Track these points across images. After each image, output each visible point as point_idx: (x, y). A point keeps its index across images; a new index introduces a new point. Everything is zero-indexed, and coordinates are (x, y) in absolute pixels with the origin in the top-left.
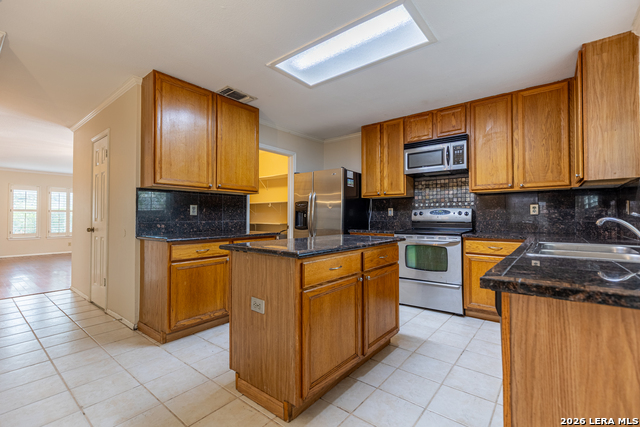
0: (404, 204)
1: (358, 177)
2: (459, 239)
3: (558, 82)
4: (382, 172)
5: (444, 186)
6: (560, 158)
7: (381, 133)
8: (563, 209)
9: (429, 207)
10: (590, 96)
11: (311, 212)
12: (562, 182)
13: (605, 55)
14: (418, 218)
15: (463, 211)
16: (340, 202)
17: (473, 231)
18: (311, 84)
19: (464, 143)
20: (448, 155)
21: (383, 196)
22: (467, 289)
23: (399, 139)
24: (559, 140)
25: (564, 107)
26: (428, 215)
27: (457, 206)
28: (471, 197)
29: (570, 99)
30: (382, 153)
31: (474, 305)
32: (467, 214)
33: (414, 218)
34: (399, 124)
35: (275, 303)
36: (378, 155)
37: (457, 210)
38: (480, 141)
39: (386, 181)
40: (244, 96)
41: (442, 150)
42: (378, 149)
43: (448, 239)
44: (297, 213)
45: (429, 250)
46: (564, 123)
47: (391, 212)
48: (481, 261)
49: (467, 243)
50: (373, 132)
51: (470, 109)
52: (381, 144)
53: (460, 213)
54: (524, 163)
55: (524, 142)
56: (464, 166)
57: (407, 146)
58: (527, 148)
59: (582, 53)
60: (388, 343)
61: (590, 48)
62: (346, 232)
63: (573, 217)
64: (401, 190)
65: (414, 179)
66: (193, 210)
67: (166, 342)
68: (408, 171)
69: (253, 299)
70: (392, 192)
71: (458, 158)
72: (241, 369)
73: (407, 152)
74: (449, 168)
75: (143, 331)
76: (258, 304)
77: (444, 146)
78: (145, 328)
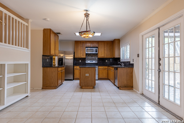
0: (84, 59)
4: (80, 52)
5: (92, 56)
7: (80, 43)
9: (89, 60)
11: (64, 61)
13: (117, 41)
16: (73, 58)
19: (97, 49)
23: (84, 45)
26: (89, 62)
27: (94, 60)
28: (97, 58)
30: (80, 48)
33: (86, 62)
34: (84, 42)
35: (91, 74)
37: (95, 61)
38: (99, 49)
39: (81, 54)
44: (59, 61)
47: (80, 61)
48: (101, 70)
49: (99, 67)
50: (78, 43)
52: (80, 46)
56: (97, 53)
57: (86, 47)
58: (107, 51)
59: (115, 40)
64: (85, 57)
67: (56, 89)
68: (86, 53)
69: (86, 74)
70: (82, 57)
71: (96, 51)
72: (83, 85)
73: (86, 49)
74: (94, 53)
75: (46, 89)
76: (87, 75)
77: (94, 49)
78: (47, 88)
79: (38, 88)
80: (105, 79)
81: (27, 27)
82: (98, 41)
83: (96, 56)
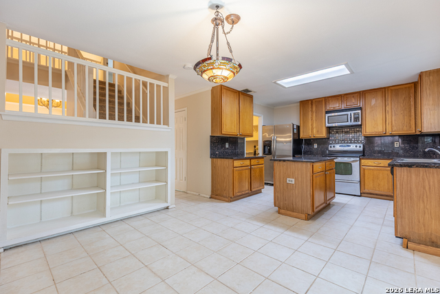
0: (323, 142)
1: (298, 127)
2: (358, 159)
3: (409, 83)
4: (312, 125)
5: (346, 132)
6: (410, 120)
7: (312, 105)
8: (412, 144)
9: (338, 143)
10: (424, 94)
11: (274, 146)
12: (412, 132)
13: (431, 77)
14: (332, 149)
15: (358, 145)
16: (291, 139)
17: (364, 155)
18: (287, 87)
19: (360, 111)
20: (351, 117)
21: (313, 137)
22: (362, 183)
23: (322, 108)
24: (410, 111)
25: (412, 95)
26: (338, 147)
27: (354, 143)
28: (362, 138)
29: (415, 92)
30: (312, 115)
31: (366, 191)
32: (360, 147)
33: (330, 149)
34: (322, 101)
36: (310, 116)
37: (354, 145)
38: (368, 111)
39: (316, 129)
40: (250, 91)
41: (347, 115)
42: (310, 113)
43: (352, 159)
44: (264, 147)
45: (342, 165)
46: (412, 103)
47: (316, 146)
48: (370, 169)
49: (362, 161)
50: (306, 105)
51: (362, 94)
52: (312, 111)
53: (356, 146)
54: (392, 122)
55: (392, 112)
56: (360, 123)
57: (327, 112)
58: (393, 115)
59: (421, 75)
60: (329, 204)
61: (424, 74)
62: (294, 156)
63: (417, 148)
64: (324, 134)
65: (329, 129)
66: (227, 145)
67: (231, 201)
68: (327, 125)
69: (288, 179)
70: (318, 136)
71: (356, 119)
72: (282, 206)
73: (327, 115)
74: (351, 124)
75: (215, 199)
76: (291, 181)
77: (349, 113)
78: (217, 197)
79: (204, 196)
80: (387, 196)
81: (166, 89)
82: (363, 91)
83: (359, 131)
